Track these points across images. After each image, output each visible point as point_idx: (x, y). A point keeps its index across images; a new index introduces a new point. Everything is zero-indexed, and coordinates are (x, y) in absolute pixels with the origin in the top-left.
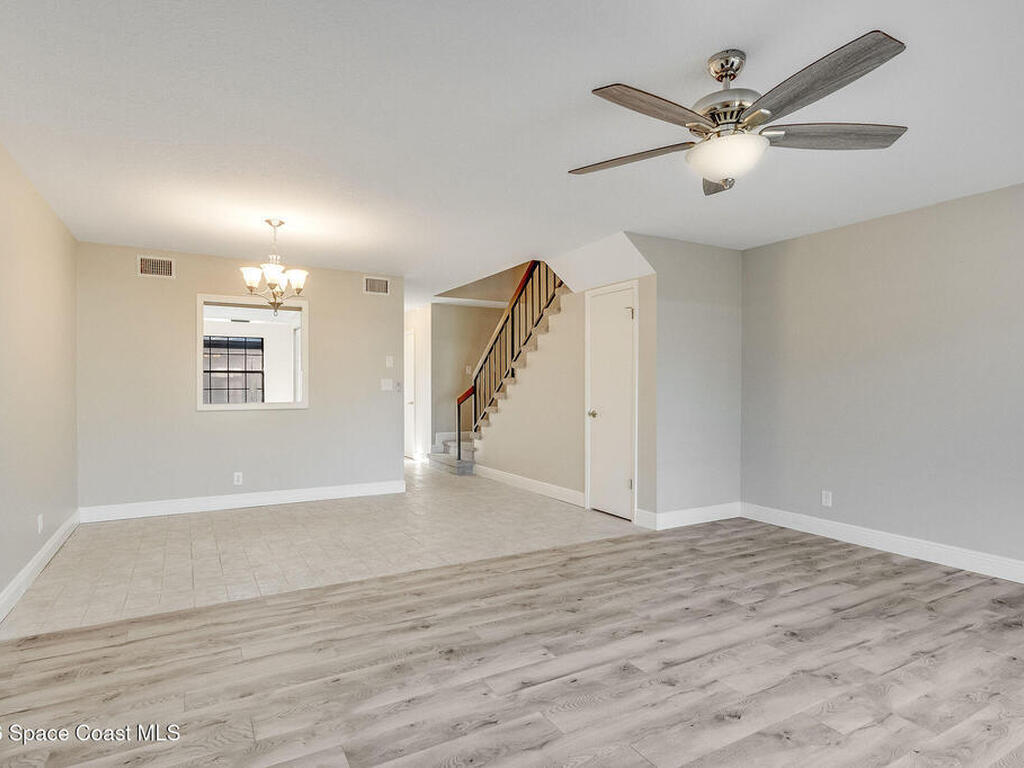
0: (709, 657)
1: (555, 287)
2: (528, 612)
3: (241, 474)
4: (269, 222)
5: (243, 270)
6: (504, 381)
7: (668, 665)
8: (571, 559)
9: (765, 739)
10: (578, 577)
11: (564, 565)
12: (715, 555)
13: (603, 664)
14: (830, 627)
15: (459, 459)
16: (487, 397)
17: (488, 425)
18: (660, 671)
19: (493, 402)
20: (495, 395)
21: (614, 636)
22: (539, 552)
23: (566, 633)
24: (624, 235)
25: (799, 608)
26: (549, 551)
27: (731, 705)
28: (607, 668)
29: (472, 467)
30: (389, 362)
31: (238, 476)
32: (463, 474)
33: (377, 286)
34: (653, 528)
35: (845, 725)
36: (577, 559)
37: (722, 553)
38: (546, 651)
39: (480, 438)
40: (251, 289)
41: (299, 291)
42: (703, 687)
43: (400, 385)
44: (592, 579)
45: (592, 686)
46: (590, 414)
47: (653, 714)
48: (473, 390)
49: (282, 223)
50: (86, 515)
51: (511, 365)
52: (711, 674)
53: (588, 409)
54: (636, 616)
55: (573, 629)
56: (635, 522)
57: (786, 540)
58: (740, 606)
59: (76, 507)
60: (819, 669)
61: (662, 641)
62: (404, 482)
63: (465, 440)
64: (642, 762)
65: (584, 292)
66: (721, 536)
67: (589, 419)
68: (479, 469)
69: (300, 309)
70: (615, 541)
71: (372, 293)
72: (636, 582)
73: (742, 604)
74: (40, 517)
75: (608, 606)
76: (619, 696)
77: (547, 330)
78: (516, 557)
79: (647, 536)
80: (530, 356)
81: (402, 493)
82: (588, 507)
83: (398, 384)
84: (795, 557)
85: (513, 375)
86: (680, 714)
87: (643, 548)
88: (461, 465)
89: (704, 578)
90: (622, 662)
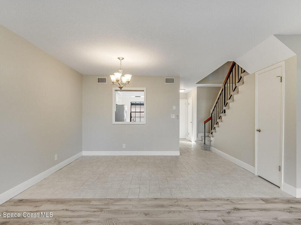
1: (242, 73)
3: (125, 145)
4: (119, 58)
5: (110, 76)
6: (221, 115)
8: (235, 209)
11: (229, 213)
15: (205, 144)
16: (216, 120)
17: (215, 132)
19: (217, 123)
20: (218, 120)
22: (219, 199)
24: (274, 36)
26: (224, 200)
29: (210, 147)
30: (174, 108)
31: (124, 146)
32: (206, 150)
33: (169, 81)
36: (238, 209)
39: (213, 137)
40: (113, 82)
41: (128, 82)
43: (178, 117)
46: (257, 130)
48: (211, 118)
49: (123, 59)
50: (85, 153)
51: (224, 108)
53: (257, 128)
56: (282, 188)
59: (82, 151)
62: (179, 151)
63: (207, 137)
65: (255, 73)
67: (257, 133)
68: (213, 148)
69: (143, 91)
70: (266, 201)
71: (168, 83)
74: (56, 156)
77: (238, 93)
78: (205, 200)
79: (289, 201)
80: (231, 104)
81: (179, 156)
82: (256, 174)
83: (177, 116)
85: (225, 112)
88: (205, 146)
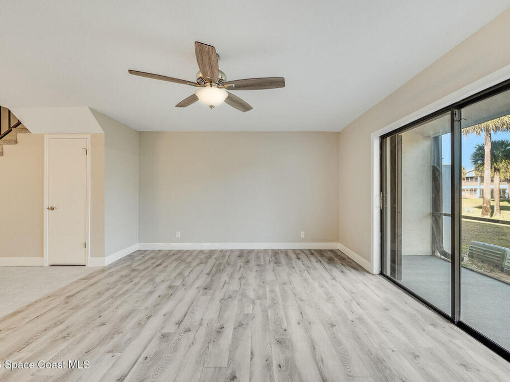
0: (189, 311)
2: (70, 340)
7: (179, 323)
9: (238, 329)
10: (84, 305)
11: (66, 303)
12: (145, 269)
13: (150, 341)
14: (212, 281)
18: (178, 328)
21: (140, 325)
23: (112, 338)
25: (197, 278)
27: (216, 325)
28: (155, 342)
34: (103, 265)
35: (249, 310)
36: (72, 296)
37: (148, 267)
38: (111, 355)
42: (201, 324)
44: (96, 302)
45: (158, 355)
47: (197, 347)
52: (198, 317)
53: (47, 204)
54: (141, 310)
55: (114, 334)
56: (89, 265)
57: (166, 254)
58: (178, 286)
60: (225, 296)
61: (165, 315)
64: (215, 369)
66: (139, 260)
67: (47, 213)
70: (87, 278)
72: (123, 294)
73: (178, 285)
75: (121, 311)
76: (175, 350)
82: (47, 265)
84: (176, 260)
86: (205, 340)
87: (107, 277)
89: (152, 280)
90: (159, 334)
